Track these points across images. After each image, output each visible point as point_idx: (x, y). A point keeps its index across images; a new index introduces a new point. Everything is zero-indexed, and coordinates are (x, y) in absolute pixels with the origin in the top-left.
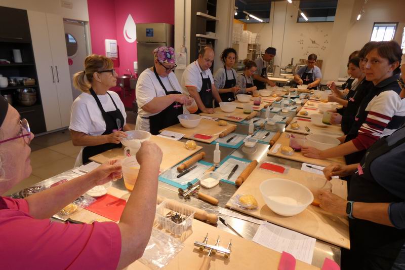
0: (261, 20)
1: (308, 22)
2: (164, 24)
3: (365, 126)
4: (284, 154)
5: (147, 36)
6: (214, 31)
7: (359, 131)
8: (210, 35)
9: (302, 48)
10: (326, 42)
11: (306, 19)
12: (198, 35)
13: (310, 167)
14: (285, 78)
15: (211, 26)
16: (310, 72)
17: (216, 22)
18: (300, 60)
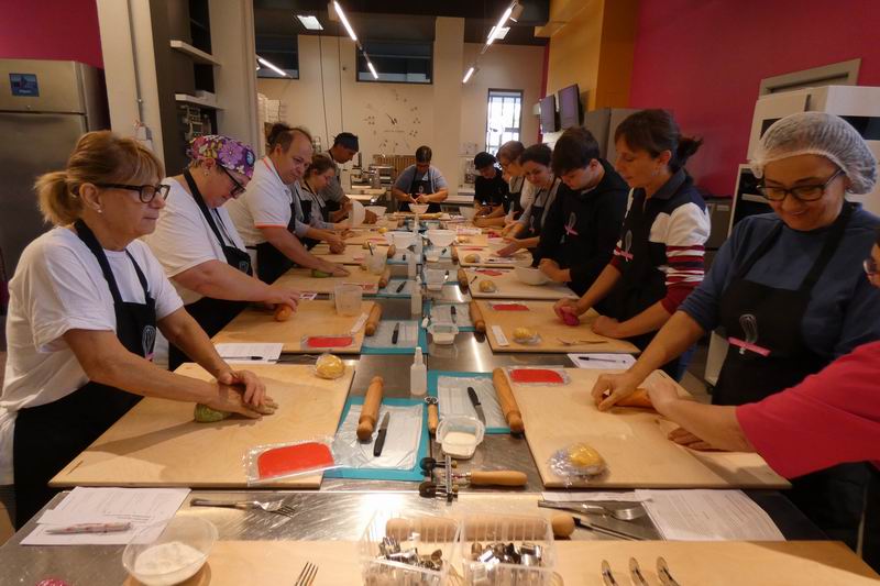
0: (282, 73)
1: (378, 81)
2: (73, 63)
3: (670, 272)
4: (522, 344)
5: (15, 93)
6: (211, 90)
7: (667, 283)
8: (205, 99)
9: (375, 132)
10: (417, 121)
11: (375, 75)
12: (179, 97)
13: (587, 359)
14: (362, 193)
15: (204, 77)
16: (425, 178)
17: (215, 69)
18: (374, 156)
